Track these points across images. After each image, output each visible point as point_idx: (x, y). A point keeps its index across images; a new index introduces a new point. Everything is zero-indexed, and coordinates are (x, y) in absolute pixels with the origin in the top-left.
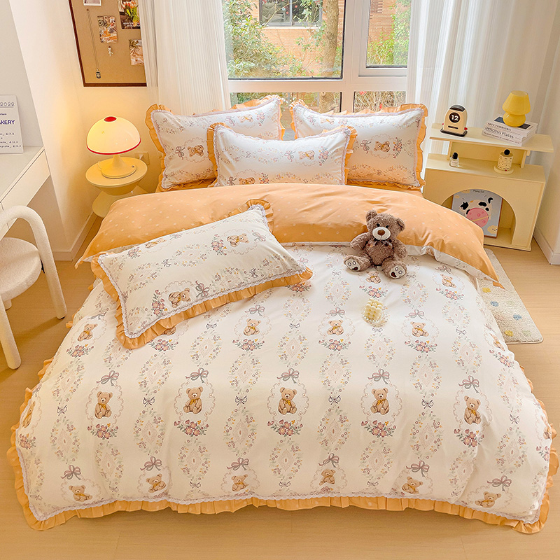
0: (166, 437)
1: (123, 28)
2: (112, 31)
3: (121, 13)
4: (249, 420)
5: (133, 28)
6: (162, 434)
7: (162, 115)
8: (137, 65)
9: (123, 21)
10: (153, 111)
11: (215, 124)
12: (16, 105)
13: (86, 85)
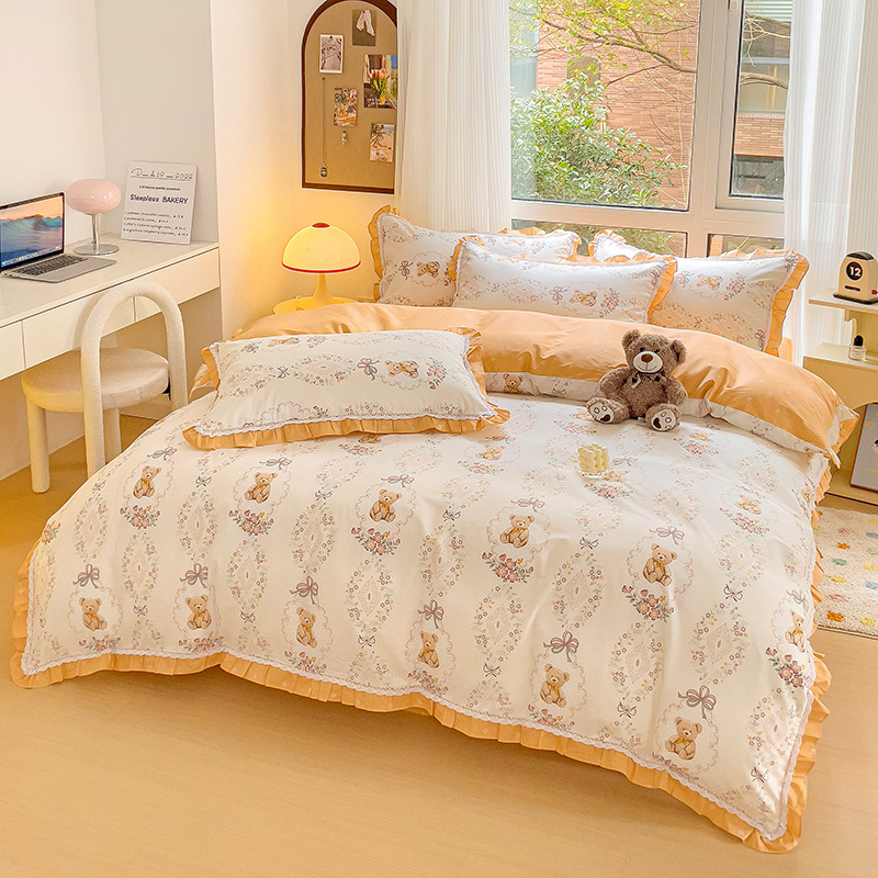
1: (366, 106)
2: (350, 111)
3: (366, 85)
5: (380, 106)
7: (394, 219)
8: (378, 161)
9: (367, 96)
10: (383, 215)
12: (194, 177)
13: (305, 185)
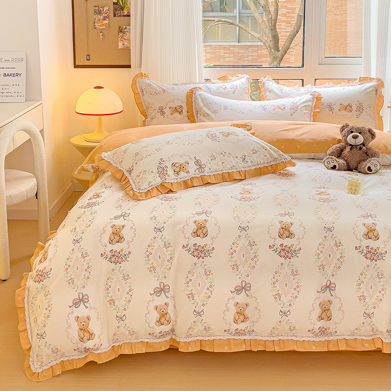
0: (175, 260)
1: (115, 16)
2: (104, 19)
3: (114, 3)
4: (252, 244)
6: (171, 258)
7: (147, 81)
8: (124, 49)
9: (115, 10)
10: (139, 79)
11: (194, 88)
12: (25, 60)
13: (76, 66)
